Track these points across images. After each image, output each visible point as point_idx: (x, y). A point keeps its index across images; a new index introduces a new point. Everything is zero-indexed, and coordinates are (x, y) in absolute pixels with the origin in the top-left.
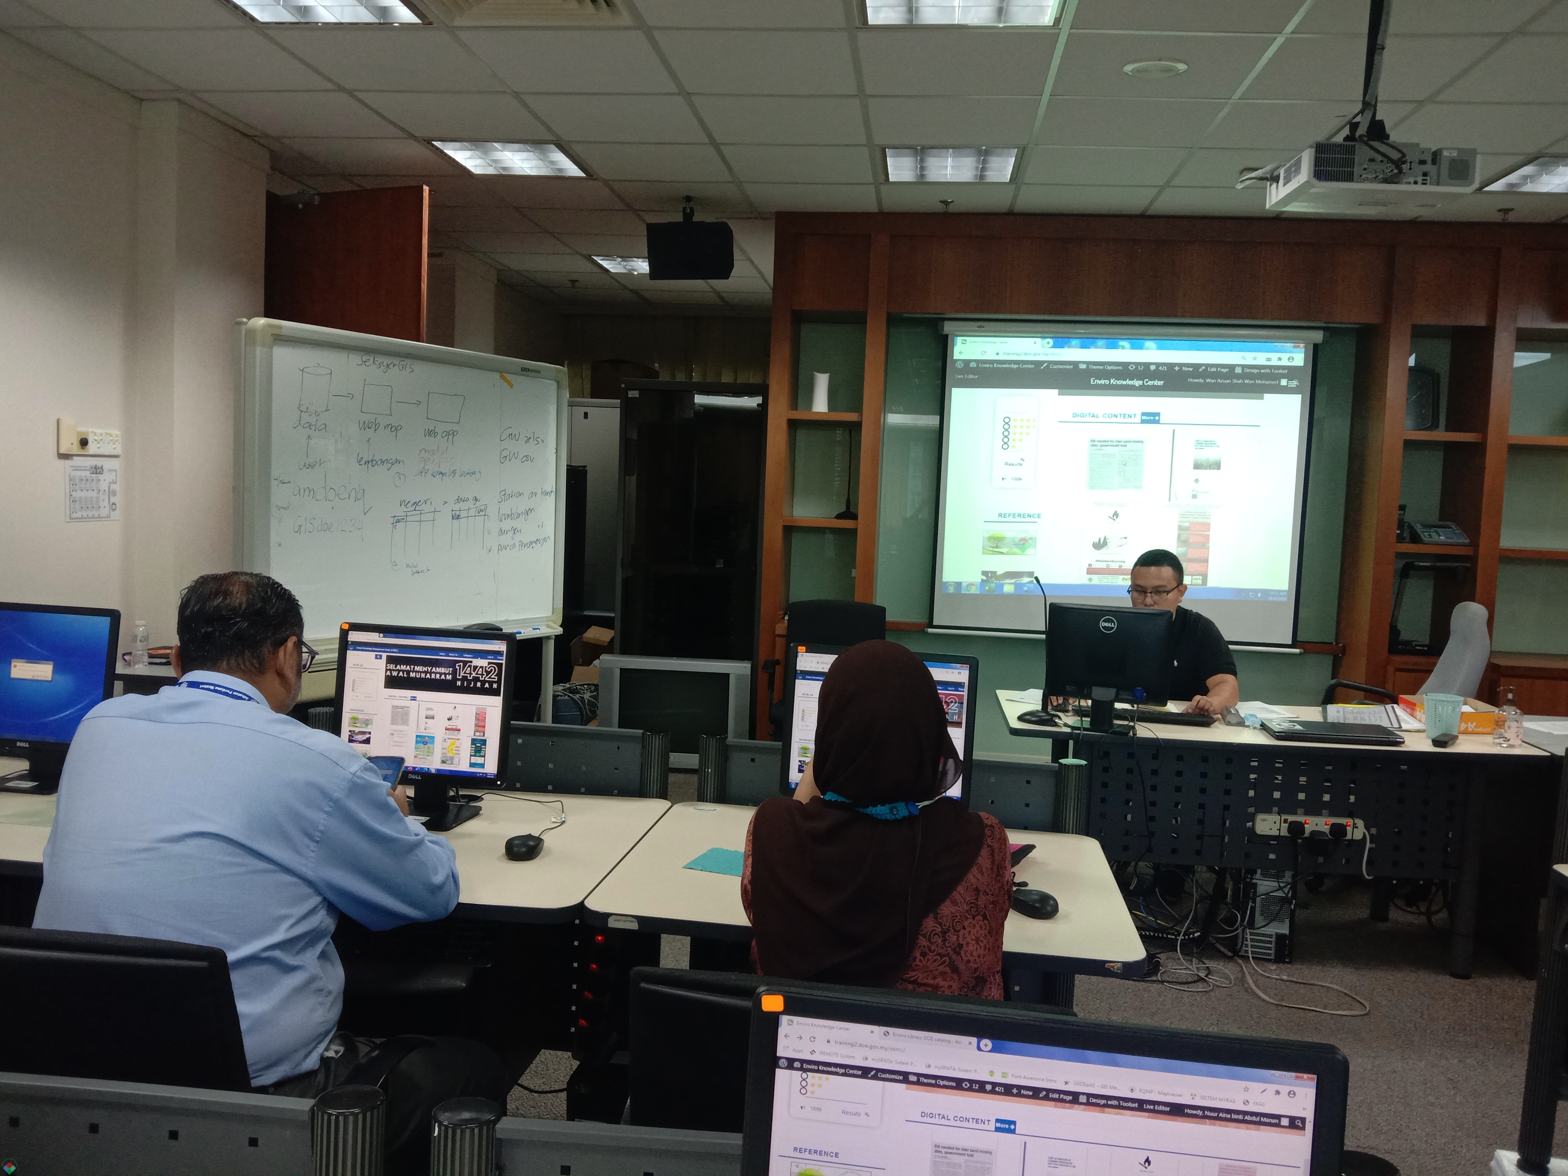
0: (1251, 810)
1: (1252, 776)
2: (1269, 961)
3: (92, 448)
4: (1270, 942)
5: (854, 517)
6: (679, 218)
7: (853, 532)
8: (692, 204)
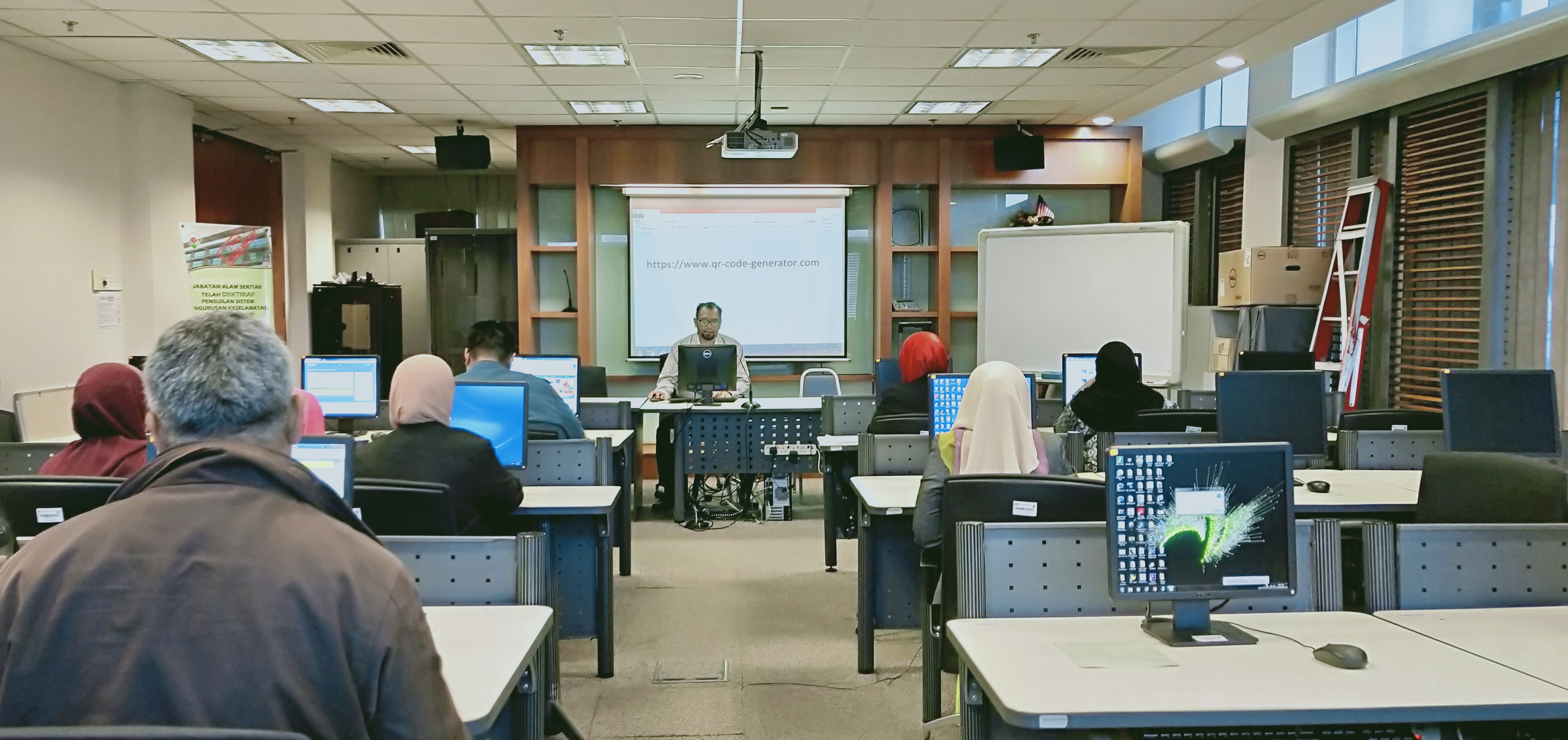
0: (763, 442)
1: (762, 427)
2: (782, 520)
3: (108, 287)
4: (781, 511)
5: (575, 311)
6: (455, 133)
7: (575, 320)
8: (462, 125)
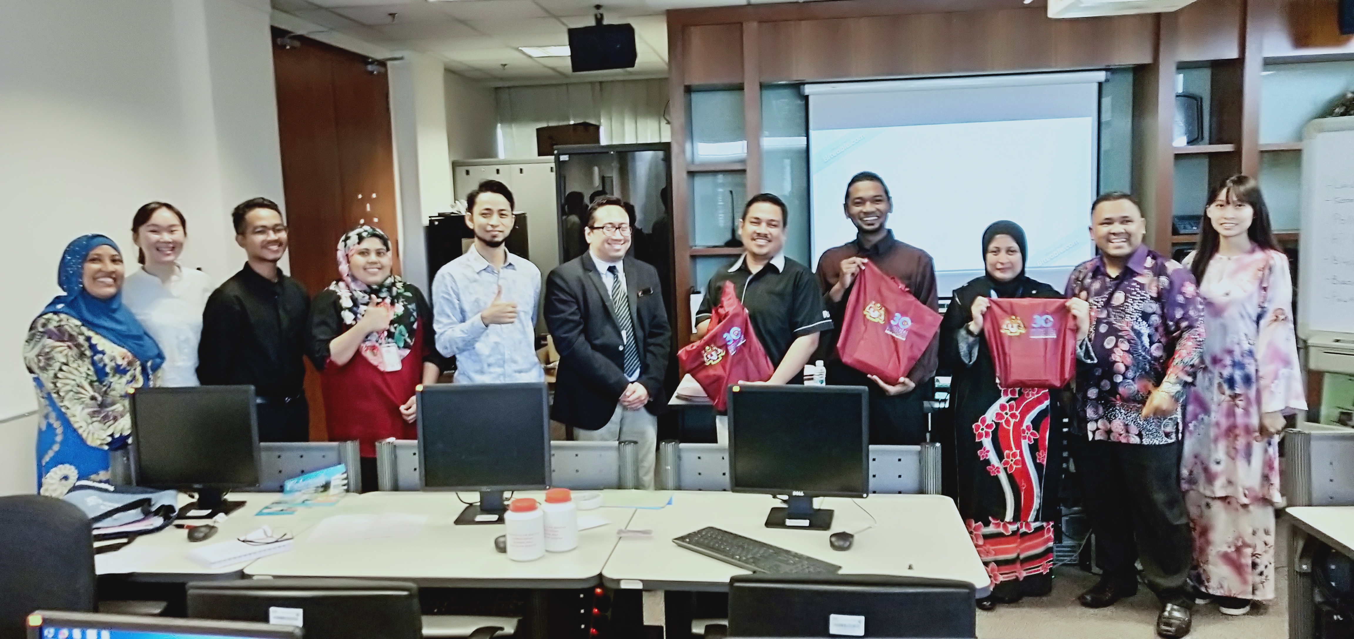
6: (592, 22)
8: (601, 11)
